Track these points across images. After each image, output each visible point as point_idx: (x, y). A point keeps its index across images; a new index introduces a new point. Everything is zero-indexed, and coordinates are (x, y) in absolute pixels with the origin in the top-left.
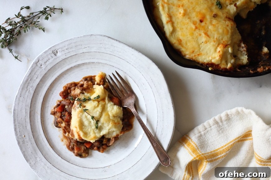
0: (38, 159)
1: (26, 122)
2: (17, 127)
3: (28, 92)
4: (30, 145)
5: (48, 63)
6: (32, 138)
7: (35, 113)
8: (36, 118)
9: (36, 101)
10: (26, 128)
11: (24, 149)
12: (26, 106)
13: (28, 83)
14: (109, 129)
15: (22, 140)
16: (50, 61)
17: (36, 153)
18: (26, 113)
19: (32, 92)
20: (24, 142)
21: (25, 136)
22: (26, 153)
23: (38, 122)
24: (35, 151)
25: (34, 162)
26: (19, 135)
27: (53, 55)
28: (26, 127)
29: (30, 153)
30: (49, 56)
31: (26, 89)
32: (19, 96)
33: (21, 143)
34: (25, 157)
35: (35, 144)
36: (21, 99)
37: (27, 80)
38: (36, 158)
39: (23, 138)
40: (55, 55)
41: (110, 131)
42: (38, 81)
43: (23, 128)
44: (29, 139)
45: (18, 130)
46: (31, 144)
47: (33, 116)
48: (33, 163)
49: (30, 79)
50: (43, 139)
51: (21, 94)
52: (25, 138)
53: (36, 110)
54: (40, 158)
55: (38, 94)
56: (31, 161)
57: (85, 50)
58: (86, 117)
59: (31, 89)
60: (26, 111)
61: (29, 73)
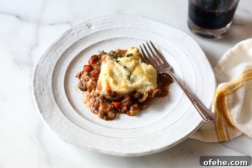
0: (54, 113)
1: (47, 78)
2: (37, 80)
3: (55, 54)
4: (48, 98)
5: (80, 33)
6: (51, 93)
7: (59, 74)
8: (59, 78)
9: (62, 64)
10: (47, 84)
11: (40, 100)
12: (51, 65)
13: (57, 46)
14: (143, 82)
15: (40, 92)
16: (83, 32)
17: (53, 107)
18: (50, 71)
19: (60, 55)
20: (41, 94)
21: (43, 89)
22: (41, 104)
23: (60, 82)
24: (52, 104)
25: (49, 115)
26: (37, 87)
27: (87, 27)
28: (47, 82)
29: (46, 105)
30: (83, 28)
31: (53, 51)
32: (45, 55)
33: (38, 94)
34: (39, 108)
35: (53, 99)
36: (47, 58)
37: (57, 44)
38: (53, 111)
39: (41, 90)
40: (89, 28)
41: (144, 83)
42: (68, 46)
43: (43, 83)
44: (48, 93)
45: (37, 83)
46: (50, 97)
47: (57, 75)
48: (47, 116)
49: (59, 44)
50: (63, 97)
51: (47, 54)
52: (43, 91)
53: (60, 72)
54: (56, 112)
55: (65, 58)
56: (45, 113)
57: (119, 26)
58: (117, 68)
59: (59, 52)
60: (49, 69)
61: (60, 38)
